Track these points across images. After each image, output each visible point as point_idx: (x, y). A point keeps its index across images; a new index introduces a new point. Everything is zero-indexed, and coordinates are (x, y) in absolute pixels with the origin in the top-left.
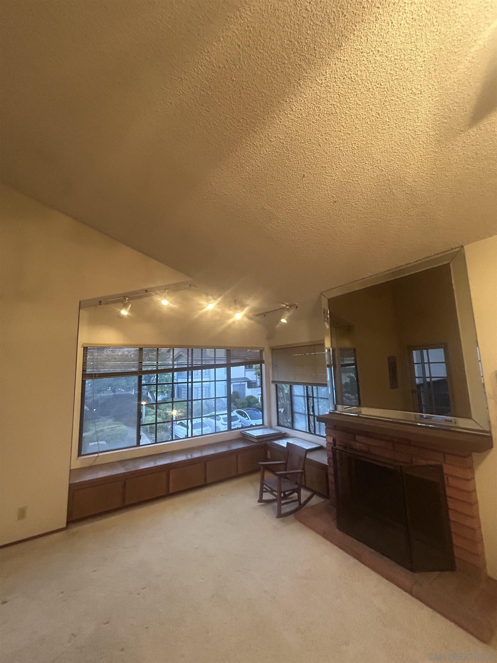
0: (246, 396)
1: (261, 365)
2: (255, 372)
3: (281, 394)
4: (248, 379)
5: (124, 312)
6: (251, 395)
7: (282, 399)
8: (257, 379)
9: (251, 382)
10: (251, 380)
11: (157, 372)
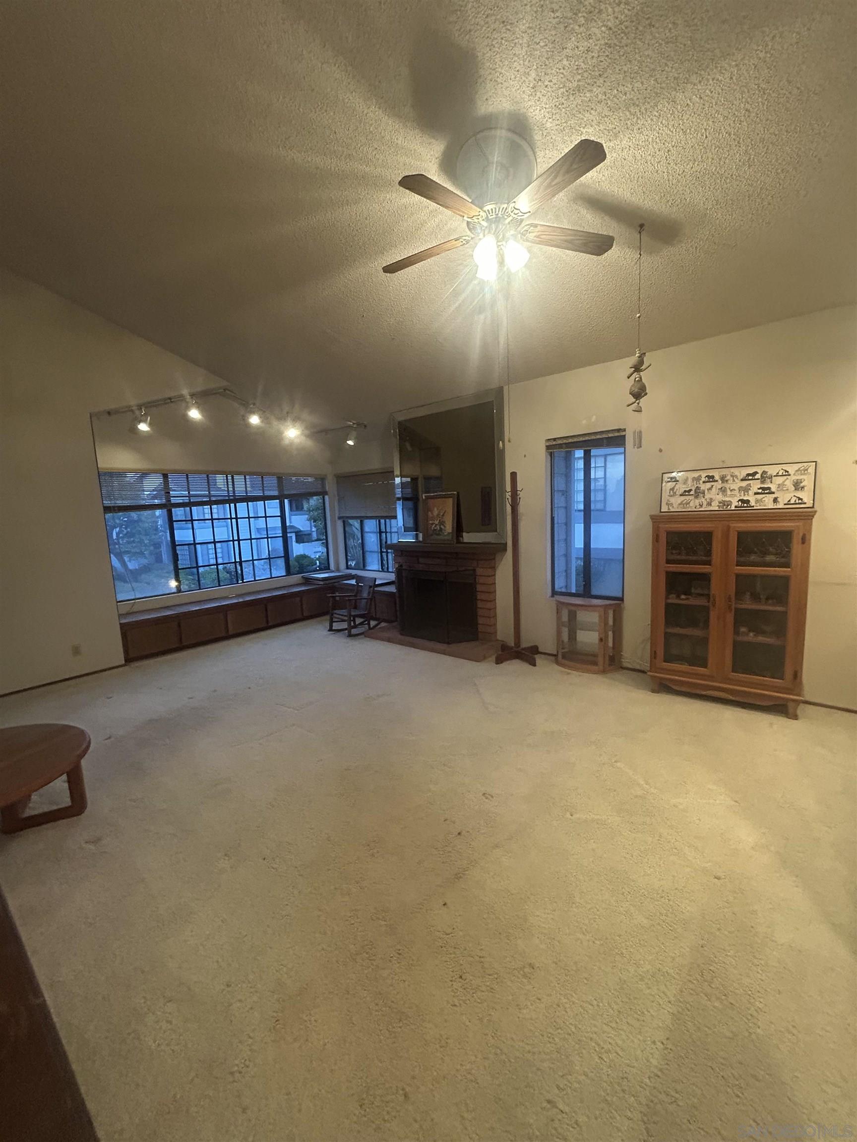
0: (295, 555)
1: (324, 497)
2: (307, 516)
3: (351, 543)
4: (296, 528)
5: (143, 427)
6: (302, 554)
7: (353, 549)
8: (311, 528)
9: (301, 533)
10: (302, 529)
11: (190, 504)
